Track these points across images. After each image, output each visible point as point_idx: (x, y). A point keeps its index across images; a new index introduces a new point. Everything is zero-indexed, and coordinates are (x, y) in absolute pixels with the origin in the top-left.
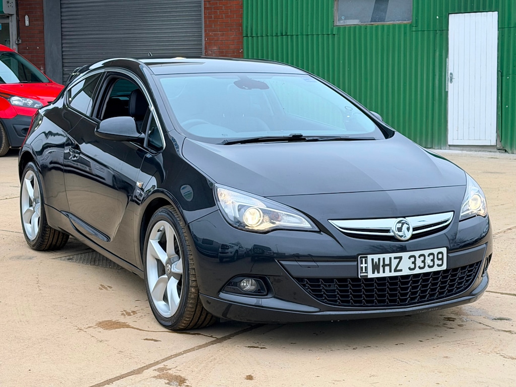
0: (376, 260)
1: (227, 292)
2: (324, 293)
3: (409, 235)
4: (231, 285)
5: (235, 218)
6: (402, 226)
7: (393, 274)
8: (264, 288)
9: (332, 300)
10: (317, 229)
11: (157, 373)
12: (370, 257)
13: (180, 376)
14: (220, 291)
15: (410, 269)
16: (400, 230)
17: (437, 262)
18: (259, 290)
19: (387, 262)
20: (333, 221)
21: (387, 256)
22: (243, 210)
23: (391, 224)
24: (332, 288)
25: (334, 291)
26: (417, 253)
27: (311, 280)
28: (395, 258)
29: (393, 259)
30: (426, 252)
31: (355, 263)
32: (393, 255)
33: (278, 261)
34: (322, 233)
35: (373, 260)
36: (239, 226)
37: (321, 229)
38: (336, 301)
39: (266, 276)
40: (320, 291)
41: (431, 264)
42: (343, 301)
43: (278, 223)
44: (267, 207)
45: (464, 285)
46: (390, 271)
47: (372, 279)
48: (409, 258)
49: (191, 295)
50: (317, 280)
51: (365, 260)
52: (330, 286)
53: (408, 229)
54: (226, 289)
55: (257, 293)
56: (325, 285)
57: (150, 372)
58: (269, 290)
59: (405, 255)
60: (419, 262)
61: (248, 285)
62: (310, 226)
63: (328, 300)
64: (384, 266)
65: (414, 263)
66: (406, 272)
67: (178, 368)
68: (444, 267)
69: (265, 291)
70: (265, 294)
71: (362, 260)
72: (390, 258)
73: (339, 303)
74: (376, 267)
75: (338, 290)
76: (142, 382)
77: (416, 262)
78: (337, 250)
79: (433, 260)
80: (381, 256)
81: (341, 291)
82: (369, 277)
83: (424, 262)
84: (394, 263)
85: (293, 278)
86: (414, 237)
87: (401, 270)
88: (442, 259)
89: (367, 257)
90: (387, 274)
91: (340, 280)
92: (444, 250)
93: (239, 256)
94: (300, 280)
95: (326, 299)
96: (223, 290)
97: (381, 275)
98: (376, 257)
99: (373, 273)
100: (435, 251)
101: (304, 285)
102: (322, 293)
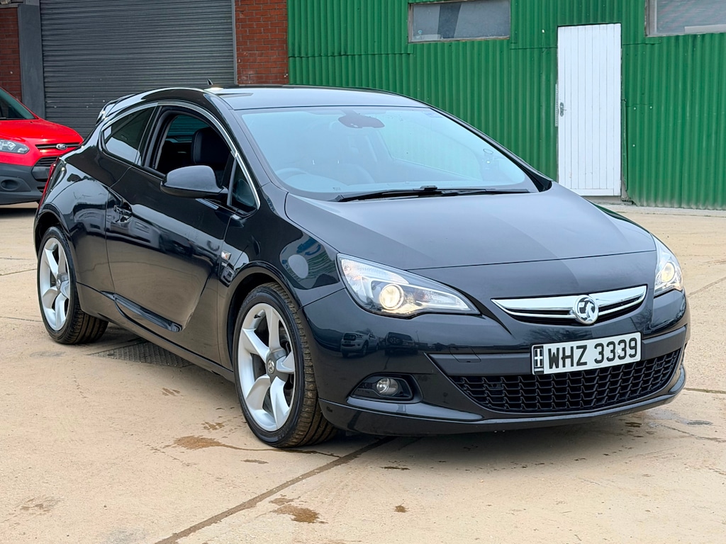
0: (554, 350)
1: (359, 396)
2: (488, 396)
3: (594, 317)
4: (365, 387)
5: (368, 298)
6: (585, 306)
7: (576, 368)
8: (408, 390)
9: (498, 405)
10: (477, 312)
11: (276, 507)
12: (546, 347)
13: (308, 509)
14: (349, 395)
15: (597, 361)
16: (583, 310)
17: (629, 351)
18: (401, 393)
19: (568, 353)
20: (497, 301)
22: (378, 288)
23: (570, 303)
24: (498, 388)
25: (501, 392)
26: (605, 341)
27: (471, 378)
28: (578, 347)
29: (575, 348)
30: (616, 339)
31: (528, 355)
32: (575, 344)
33: (428, 355)
34: (483, 316)
35: (550, 350)
36: (374, 308)
37: (483, 311)
38: (502, 405)
39: (411, 374)
40: (483, 392)
41: (622, 354)
42: (511, 406)
43: (425, 305)
44: (410, 284)
45: (661, 380)
46: (572, 365)
47: (549, 376)
48: (596, 348)
49: (307, 401)
50: (478, 378)
51: (541, 351)
52: (495, 385)
53: (593, 309)
54: (356, 392)
55: (400, 397)
56: (490, 385)
57: (265, 505)
58: (415, 392)
59: (590, 343)
60: (608, 353)
61: (385, 386)
62: (467, 307)
63: (493, 405)
64: (564, 358)
65: (601, 353)
66: (591, 365)
67: (302, 499)
68: (638, 358)
69: (410, 394)
70: (410, 397)
71: (536, 351)
72: (572, 348)
73: (507, 408)
74: (554, 360)
75: (506, 390)
76: (261, 518)
78: (504, 338)
79: (624, 350)
80: (561, 345)
81: (509, 392)
82: (545, 373)
83: (613, 351)
84: (577, 353)
85: (448, 376)
86: (600, 319)
87: (585, 364)
88: (635, 348)
89: (542, 347)
90: (568, 369)
91: (508, 377)
92: (638, 336)
93: (369, 349)
94: (456, 379)
95: (490, 402)
96: (353, 394)
97: (561, 370)
98: (554, 347)
99: (551, 367)
100: (627, 337)
101: (462, 386)
102: (486, 395)
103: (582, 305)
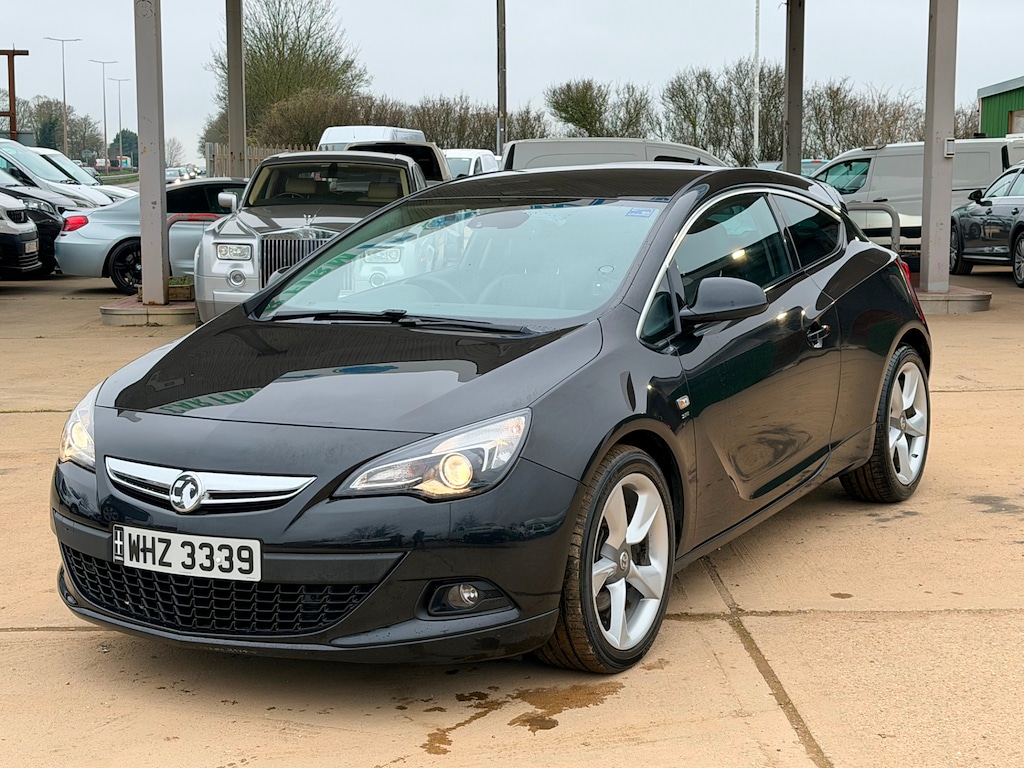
0: (134, 538)
12: (127, 530)
17: (237, 564)
21: (150, 534)
26: (197, 540)
28: (161, 540)
29: (156, 540)
30: (216, 542)
35: (130, 535)
45: (320, 621)
53: (193, 493)
59: (177, 539)
64: (145, 550)
65: (191, 555)
74: (135, 551)
77: (195, 556)
79: (229, 559)
80: (142, 532)
83: (210, 557)
84: (160, 548)
87: (169, 565)
92: (255, 545)
97: (140, 565)
99: (131, 559)
100: (235, 544)
103: (179, 484)
